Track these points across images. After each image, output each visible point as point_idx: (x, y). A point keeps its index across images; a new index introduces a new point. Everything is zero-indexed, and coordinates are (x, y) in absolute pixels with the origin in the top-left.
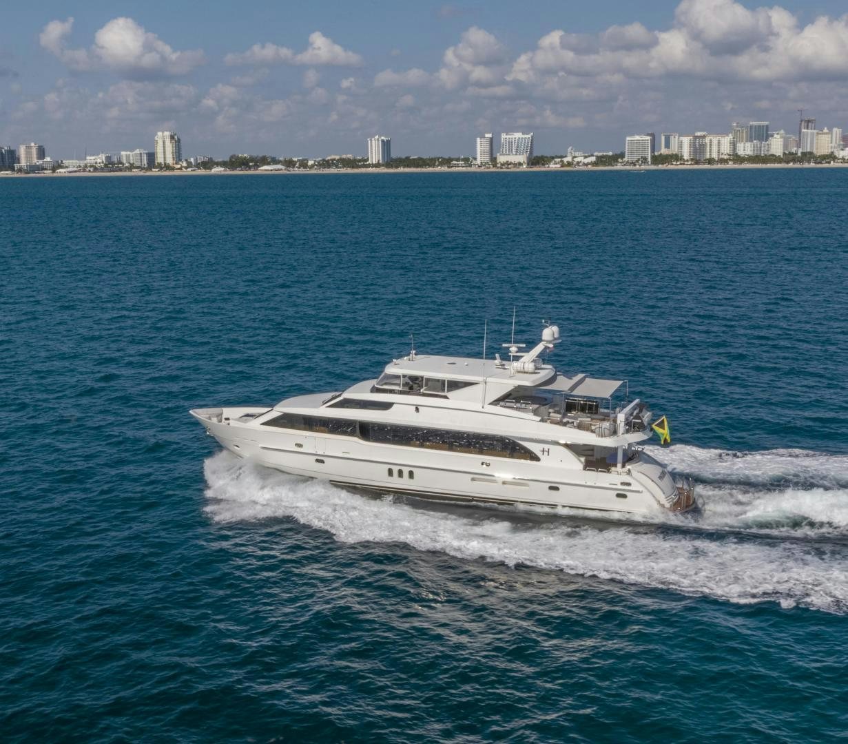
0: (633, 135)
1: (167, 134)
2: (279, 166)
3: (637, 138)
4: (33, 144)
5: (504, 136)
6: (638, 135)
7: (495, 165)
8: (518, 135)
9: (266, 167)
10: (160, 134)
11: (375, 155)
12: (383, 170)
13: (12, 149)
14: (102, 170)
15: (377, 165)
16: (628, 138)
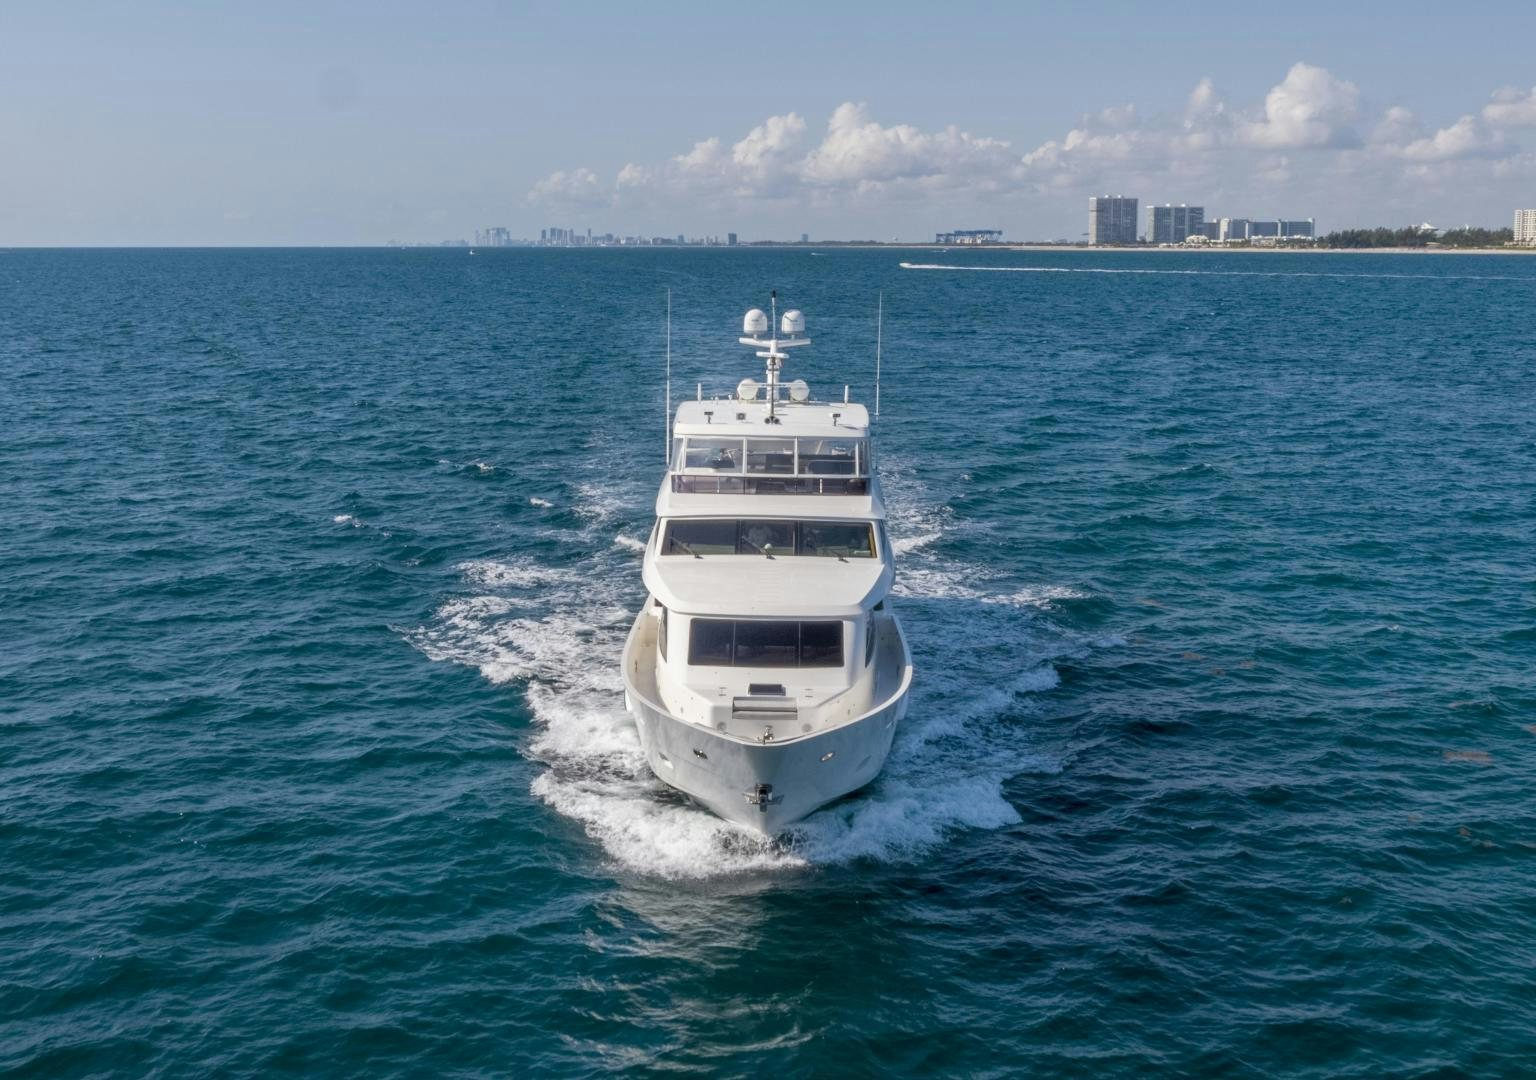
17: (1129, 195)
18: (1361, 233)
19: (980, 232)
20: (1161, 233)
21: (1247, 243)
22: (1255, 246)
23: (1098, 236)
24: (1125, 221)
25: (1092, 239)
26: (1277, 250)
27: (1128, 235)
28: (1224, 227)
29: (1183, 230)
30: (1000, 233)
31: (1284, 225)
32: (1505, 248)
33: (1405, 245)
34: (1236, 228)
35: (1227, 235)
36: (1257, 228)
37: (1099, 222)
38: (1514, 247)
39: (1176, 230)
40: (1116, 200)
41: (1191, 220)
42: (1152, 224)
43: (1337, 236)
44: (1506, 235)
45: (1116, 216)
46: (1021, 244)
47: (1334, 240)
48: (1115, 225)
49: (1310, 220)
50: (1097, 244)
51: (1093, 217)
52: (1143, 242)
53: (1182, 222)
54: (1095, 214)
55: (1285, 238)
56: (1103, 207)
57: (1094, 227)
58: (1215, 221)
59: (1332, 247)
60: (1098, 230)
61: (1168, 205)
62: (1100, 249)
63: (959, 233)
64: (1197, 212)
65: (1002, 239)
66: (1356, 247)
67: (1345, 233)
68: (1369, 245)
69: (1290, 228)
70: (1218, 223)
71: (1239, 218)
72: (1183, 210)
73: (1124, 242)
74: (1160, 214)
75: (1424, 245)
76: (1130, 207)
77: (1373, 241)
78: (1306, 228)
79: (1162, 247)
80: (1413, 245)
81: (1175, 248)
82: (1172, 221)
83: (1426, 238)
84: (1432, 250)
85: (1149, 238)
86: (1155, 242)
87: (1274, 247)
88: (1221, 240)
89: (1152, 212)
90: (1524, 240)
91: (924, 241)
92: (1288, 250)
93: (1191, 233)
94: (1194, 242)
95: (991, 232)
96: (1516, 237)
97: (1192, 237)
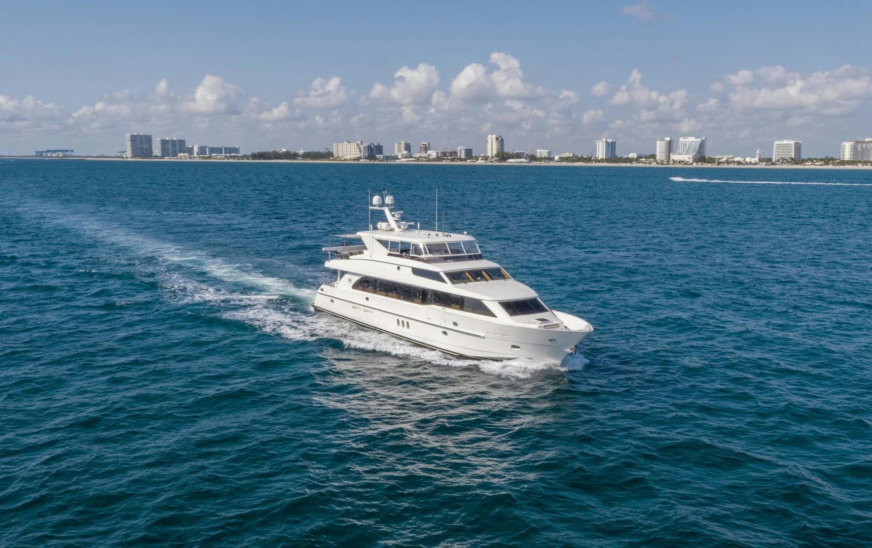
0: (782, 139)
1: (494, 136)
2: (524, 160)
3: (785, 142)
4: (403, 142)
5: (682, 139)
6: (786, 139)
7: (668, 161)
8: (692, 139)
9: (511, 160)
10: (490, 136)
11: (601, 153)
12: (606, 164)
13: (381, 145)
14: (435, 160)
15: (602, 161)
16: (776, 143)
17: (147, 134)
18: (265, 153)
19: (61, 151)
20: (165, 152)
21: (210, 157)
22: (215, 159)
23: (132, 153)
24: (146, 146)
25: (129, 153)
26: (226, 160)
27: (149, 153)
28: (196, 150)
29: (176, 151)
30: (72, 151)
31: (225, 148)
32: (331, 160)
33: (286, 158)
34: (202, 150)
35: (198, 154)
36: (212, 150)
37: (133, 146)
38: (335, 160)
39: (173, 150)
40: (140, 136)
41: (180, 146)
42: (160, 147)
43: (255, 154)
44: (329, 155)
45: (141, 144)
46: (87, 157)
47: (254, 156)
48: (140, 148)
49: (237, 147)
50: (133, 157)
51: (129, 144)
52: (156, 157)
53: (175, 147)
54: (130, 142)
55: (228, 155)
56: (133, 139)
57: (130, 148)
58: (191, 146)
59: (253, 159)
60: (132, 150)
61: (167, 139)
62: (134, 159)
63: (48, 151)
64: (182, 142)
65: (73, 154)
66: (264, 159)
67: (259, 153)
68: (270, 159)
69: (229, 150)
70: (193, 147)
71: (203, 145)
72: (175, 141)
73: (147, 157)
74: (164, 143)
75: (295, 159)
76: (148, 139)
77: (272, 157)
78: (236, 150)
79: (166, 159)
80: (290, 159)
81: (173, 159)
82: (170, 146)
83: (295, 156)
84: (300, 161)
85: (159, 154)
86: (163, 157)
87: (224, 159)
88: (195, 155)
89: (160, 142)
90: (338, 157)
91: (25, 155)
92: (231, 160)
93: (180, 152)
94: (183, 157)
95: (67, 151)
96: (335, 156)
97: (181, 154)
